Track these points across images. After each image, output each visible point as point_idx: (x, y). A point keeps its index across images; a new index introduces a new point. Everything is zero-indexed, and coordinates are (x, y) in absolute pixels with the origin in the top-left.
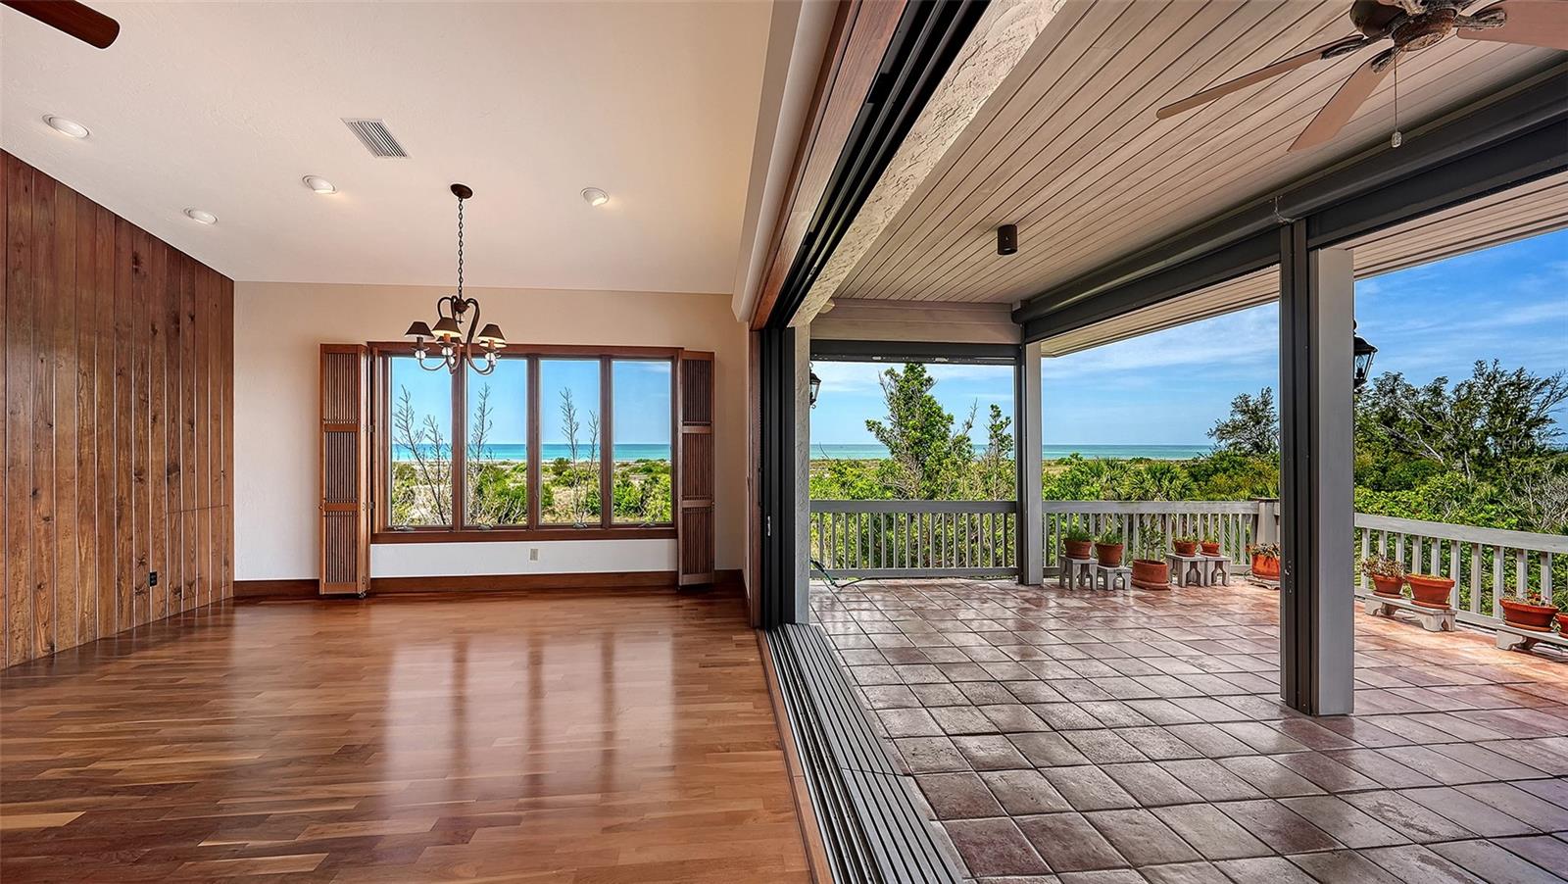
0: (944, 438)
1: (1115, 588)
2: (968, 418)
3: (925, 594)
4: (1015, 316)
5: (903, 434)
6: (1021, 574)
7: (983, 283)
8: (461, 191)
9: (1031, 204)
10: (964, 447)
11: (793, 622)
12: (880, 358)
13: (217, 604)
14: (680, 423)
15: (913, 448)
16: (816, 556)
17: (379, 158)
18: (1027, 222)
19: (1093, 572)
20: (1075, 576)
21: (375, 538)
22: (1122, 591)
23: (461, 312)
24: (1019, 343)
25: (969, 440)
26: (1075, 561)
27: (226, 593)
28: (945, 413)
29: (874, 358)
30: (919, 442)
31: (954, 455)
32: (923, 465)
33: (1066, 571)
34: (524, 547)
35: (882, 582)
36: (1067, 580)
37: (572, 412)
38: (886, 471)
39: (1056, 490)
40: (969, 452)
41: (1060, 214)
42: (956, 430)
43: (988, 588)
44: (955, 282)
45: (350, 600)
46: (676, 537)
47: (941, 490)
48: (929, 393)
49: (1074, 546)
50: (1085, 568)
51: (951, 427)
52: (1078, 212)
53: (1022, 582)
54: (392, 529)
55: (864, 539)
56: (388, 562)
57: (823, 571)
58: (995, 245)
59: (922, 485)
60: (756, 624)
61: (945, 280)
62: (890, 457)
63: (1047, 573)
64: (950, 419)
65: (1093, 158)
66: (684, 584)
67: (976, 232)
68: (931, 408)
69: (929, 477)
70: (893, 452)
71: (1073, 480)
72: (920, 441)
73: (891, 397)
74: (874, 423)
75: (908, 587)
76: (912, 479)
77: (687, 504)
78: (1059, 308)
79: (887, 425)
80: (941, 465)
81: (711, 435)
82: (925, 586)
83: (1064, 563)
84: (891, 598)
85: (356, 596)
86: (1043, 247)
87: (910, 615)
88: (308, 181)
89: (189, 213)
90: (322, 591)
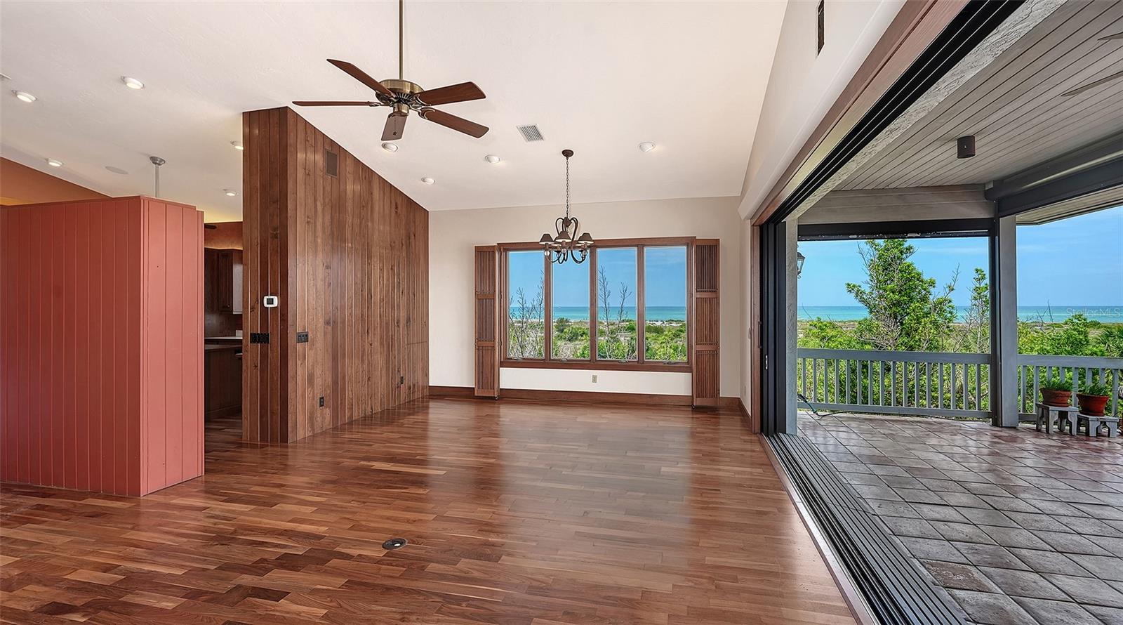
0: (924, 300)
1: (1099, 435)
2: (950, 282)
3: (898, 426)
4: (987, 194)
5: (881, 296)
6: (995, 416)
7: (952, 172)
8: (567, 153)
9: (984, 124)
10: (945, 307)
11: (784, 432)
12: (856, 236)
13: (423, 397)
14: (694, 290)
15: (891, 308)
16: (800, 390)
17: (530, 142)
18: (983, 133)
19: (1073, 419)
20: (1051, 422)
21: (502, 364)
22: (1107, 439)
23: (568, 226)
24: (992, 216)
25: (950, 301)
26: (1051, 408)
27: (426, 392)
28: (926, 277)
29: (851, 237)
30: (898, 304)
31: (935, 316)
32: (902, 324)
33: (1044, 417)
34: (587, 374)
35: (857, 415)
36: (1044, 426)
37: (605, 283)
38: (865, 327)
39: (1048, 348)
40: (950, 313)
41: (1013, 126)
42: (936, 294)
43: (960, 427)
44: (926, 173)
45: (491, 400)
46: (692, 372)
47: (919, 345)
48: (908, 261)
49: (1054, 394)
50: (1063, 415)
51: (932, 289)
52: (1030, 123)
53: (995, 424)
54: (511, 359)
55: (841, 383)
56: (510, 379)
57: (806, 402)
58: (956, 150)
59: (900, 341)
60: (756, 431)
61: (914, 173)
62: (868, 316)
63: (1024, 418)
64: (932, 283)
65: (1031, 94)
66: (698, 404)
67: (938, 143)
68: (909, 274)
69: (908, 334)
70: (871, 312)
71: (1068, 339)
72: (899, 302)
73: (871, 265)
74: (854, 286)
75: (881, 420)
76: (890, 336)
77: (700, 348)
78: (1033, 186)
79: (866, 288)
80: (920, 323)
81: (717, 298)
82: (899, 421)
83: (1041, 409)
84: (866, 426)
85: (493, 398)
86: (1003, 146)
87: (883, 438)
88: (488, 159)
89: (424, 180)
90: (476, 394)
